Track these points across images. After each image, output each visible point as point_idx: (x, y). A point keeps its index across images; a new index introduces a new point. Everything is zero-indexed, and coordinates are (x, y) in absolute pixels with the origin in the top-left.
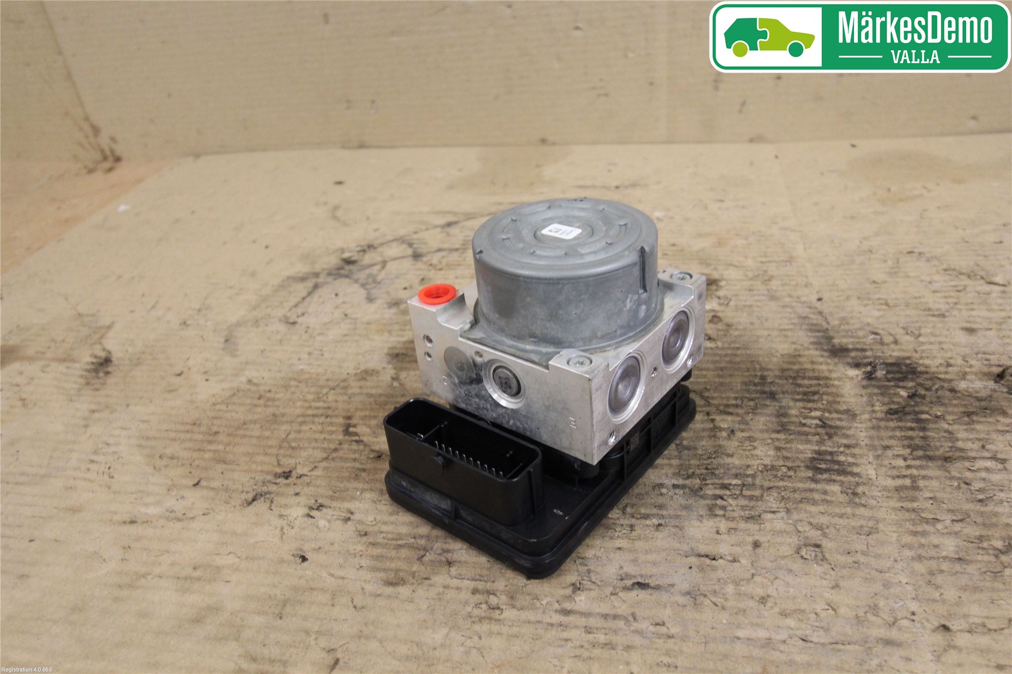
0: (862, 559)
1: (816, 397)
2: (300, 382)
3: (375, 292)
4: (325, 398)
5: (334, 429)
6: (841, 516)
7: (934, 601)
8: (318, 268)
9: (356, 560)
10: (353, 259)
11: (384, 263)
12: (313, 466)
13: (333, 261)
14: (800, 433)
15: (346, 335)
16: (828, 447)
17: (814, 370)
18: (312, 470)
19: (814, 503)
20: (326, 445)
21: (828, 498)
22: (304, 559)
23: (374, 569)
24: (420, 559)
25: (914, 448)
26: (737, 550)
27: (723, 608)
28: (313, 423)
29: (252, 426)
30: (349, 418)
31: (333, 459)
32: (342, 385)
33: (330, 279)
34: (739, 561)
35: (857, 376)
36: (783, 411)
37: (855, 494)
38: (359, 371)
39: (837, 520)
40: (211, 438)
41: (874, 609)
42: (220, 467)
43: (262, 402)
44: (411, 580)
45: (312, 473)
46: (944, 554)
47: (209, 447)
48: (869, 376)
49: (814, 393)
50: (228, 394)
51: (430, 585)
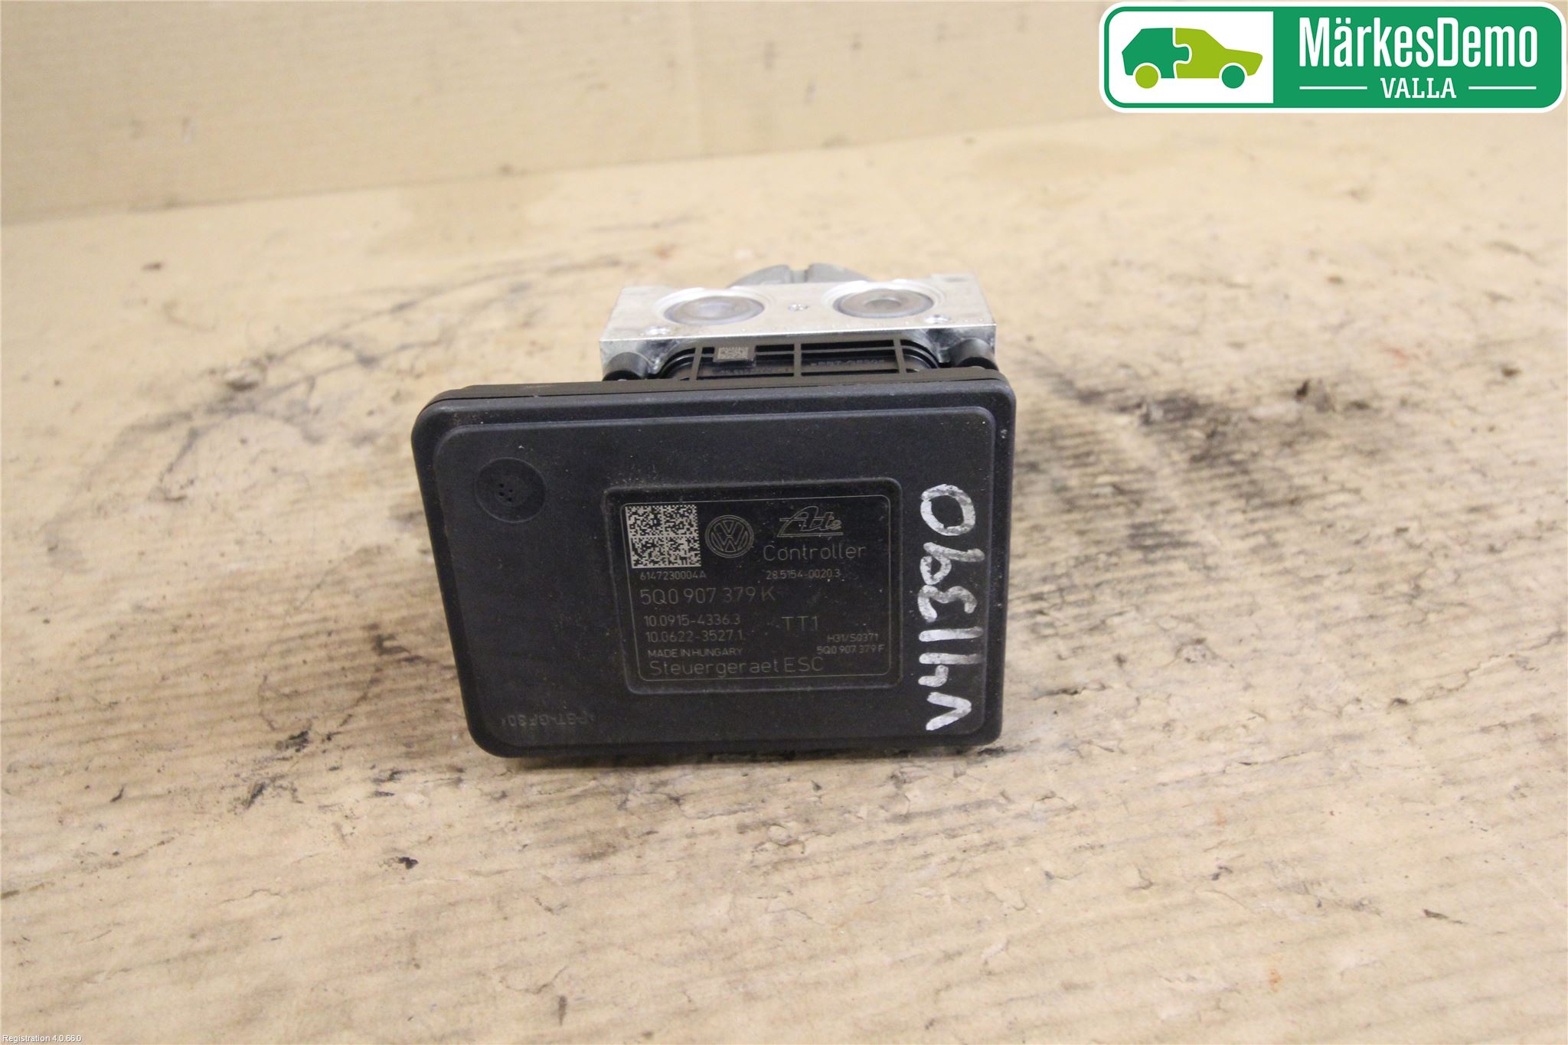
0: (1259, 645)
1: (1092, 459)
2: (242, 590)
3: (316, 426)
4: (307, 606)
5: (354, 649)
6: (1207, 598)
7: (1370, 674)
8: (183, 403)
9: (510, 838)
10: (249, 379)
11: (311, 381)
12: (344, 715)
13: (208, 390)
14: (1098, 508)
15: (296, 502)
16: (1141, 517)
17: (1071, 426)
18: (345, 722)
19: (1165, 589)
20: (350, 678)
21: (1178, 580)
22: (409, 863)
23: (550, 844)
24: (622, 806)
25: (1249, 497)
26: (1098, 674)
27: (1123, 752)
28: (308, 649)
29: (184, 679)
30: (374, 627)
31: (378, 696)
32: (332, 580)
33: (217, 418)
34: (1111, 687)
35: (1131, 423)
36: (1058, 485)
37: (1208, 568)
38: (351, 553)
39: (1202, 605)
40: (108, 714)
41: (1307, 702)
42: (155, 759)
43: (181, 635)
44: (626, 843)
45: (348, 727)
46: (1351, 615)
47: (111, 731)
48: (1146, 420)
49: (1088, 454)
50: (103, 636)
51: (664, 840)
